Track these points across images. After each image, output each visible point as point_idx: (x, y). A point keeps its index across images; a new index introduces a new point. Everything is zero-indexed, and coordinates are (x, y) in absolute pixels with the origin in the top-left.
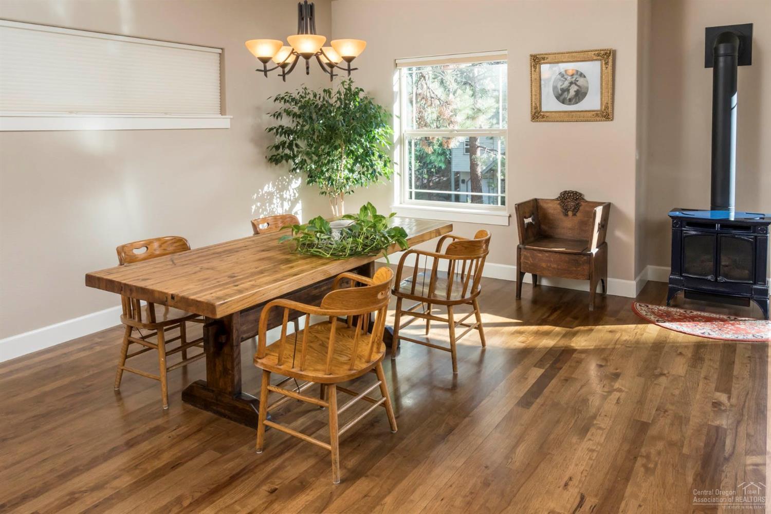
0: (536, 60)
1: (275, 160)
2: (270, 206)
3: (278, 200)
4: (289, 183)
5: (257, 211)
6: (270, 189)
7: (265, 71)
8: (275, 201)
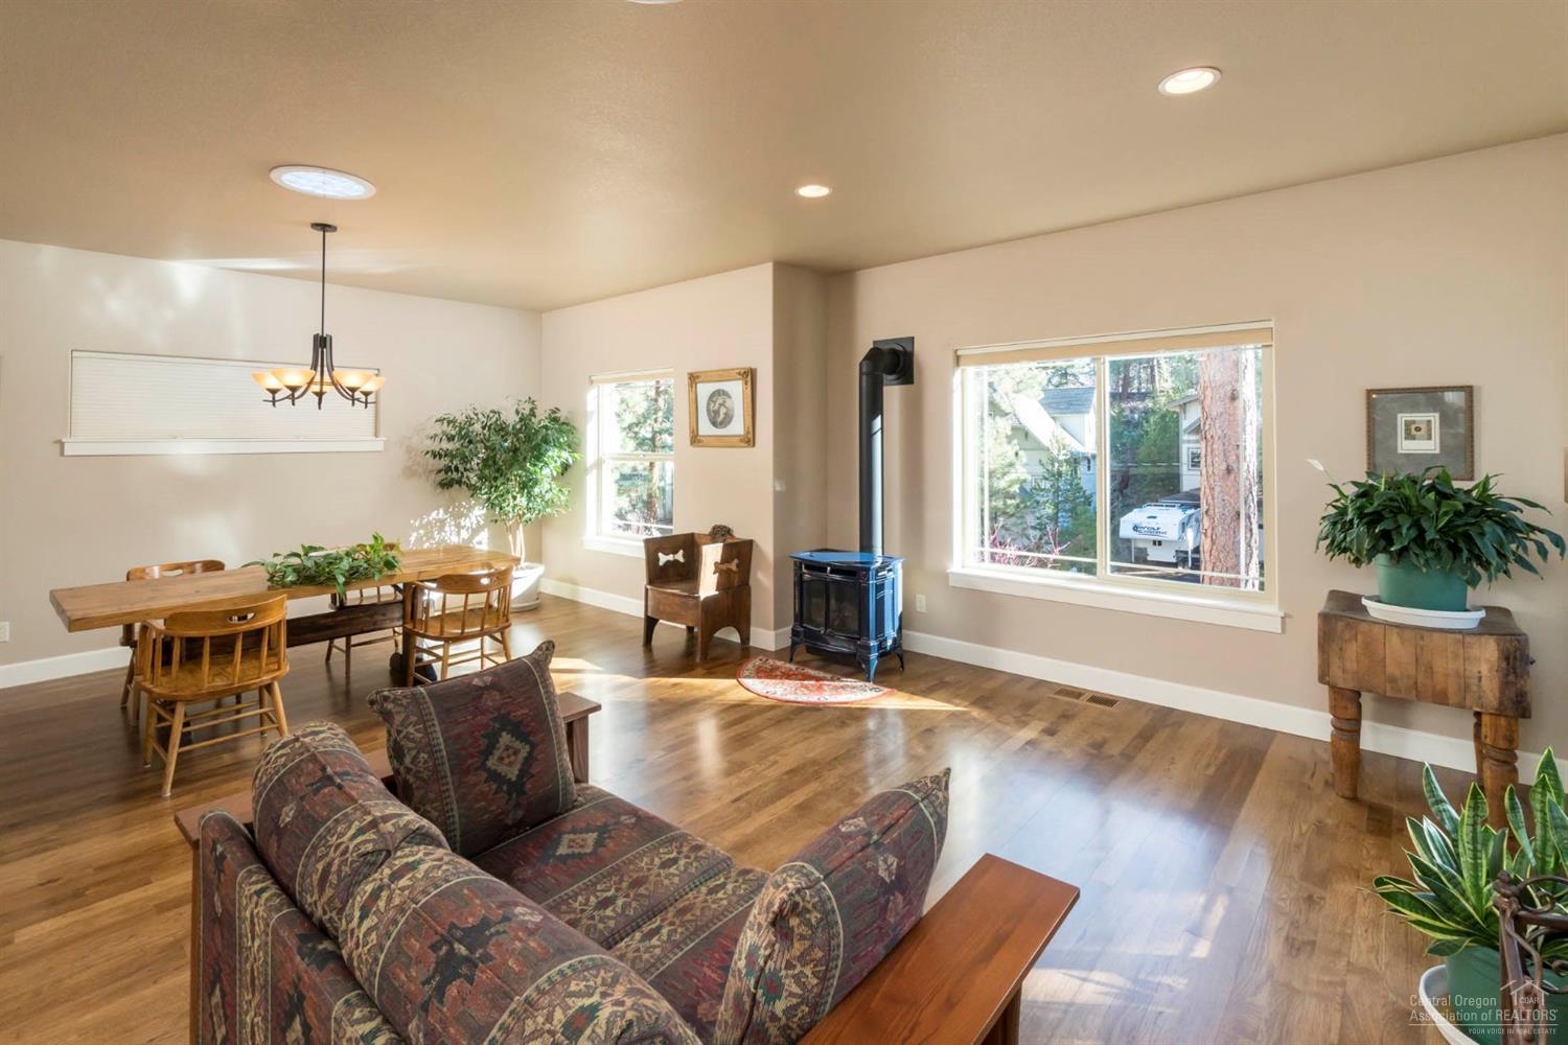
0: (693, 379)
1: (446, 485)
2: (439, 533)
3: (453, 528)
4: (471, 509)
5: (419, 540)
6: (440, 516)
7: (274, 402)
8: (447, 529)
